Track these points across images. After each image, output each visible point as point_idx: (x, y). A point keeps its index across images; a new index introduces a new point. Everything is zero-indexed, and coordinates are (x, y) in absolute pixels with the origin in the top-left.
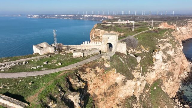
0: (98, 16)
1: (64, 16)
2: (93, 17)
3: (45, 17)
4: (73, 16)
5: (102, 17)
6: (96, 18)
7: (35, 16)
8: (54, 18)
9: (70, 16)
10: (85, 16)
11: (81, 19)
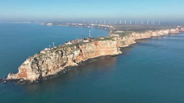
0: (102, 25)
1: (74, 25)
2: (98, 26)
3: (58, 25)
4: (82, 24)
5: (105, 26)
6: (101, 26)
7: (50, 24)
8: (66, 26)
9: (79, 24)
10: (92, 25)
11: (89, 27)
